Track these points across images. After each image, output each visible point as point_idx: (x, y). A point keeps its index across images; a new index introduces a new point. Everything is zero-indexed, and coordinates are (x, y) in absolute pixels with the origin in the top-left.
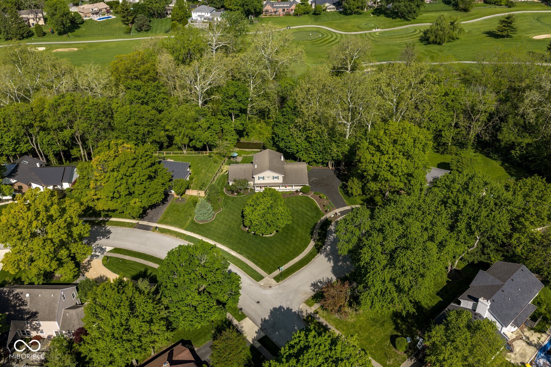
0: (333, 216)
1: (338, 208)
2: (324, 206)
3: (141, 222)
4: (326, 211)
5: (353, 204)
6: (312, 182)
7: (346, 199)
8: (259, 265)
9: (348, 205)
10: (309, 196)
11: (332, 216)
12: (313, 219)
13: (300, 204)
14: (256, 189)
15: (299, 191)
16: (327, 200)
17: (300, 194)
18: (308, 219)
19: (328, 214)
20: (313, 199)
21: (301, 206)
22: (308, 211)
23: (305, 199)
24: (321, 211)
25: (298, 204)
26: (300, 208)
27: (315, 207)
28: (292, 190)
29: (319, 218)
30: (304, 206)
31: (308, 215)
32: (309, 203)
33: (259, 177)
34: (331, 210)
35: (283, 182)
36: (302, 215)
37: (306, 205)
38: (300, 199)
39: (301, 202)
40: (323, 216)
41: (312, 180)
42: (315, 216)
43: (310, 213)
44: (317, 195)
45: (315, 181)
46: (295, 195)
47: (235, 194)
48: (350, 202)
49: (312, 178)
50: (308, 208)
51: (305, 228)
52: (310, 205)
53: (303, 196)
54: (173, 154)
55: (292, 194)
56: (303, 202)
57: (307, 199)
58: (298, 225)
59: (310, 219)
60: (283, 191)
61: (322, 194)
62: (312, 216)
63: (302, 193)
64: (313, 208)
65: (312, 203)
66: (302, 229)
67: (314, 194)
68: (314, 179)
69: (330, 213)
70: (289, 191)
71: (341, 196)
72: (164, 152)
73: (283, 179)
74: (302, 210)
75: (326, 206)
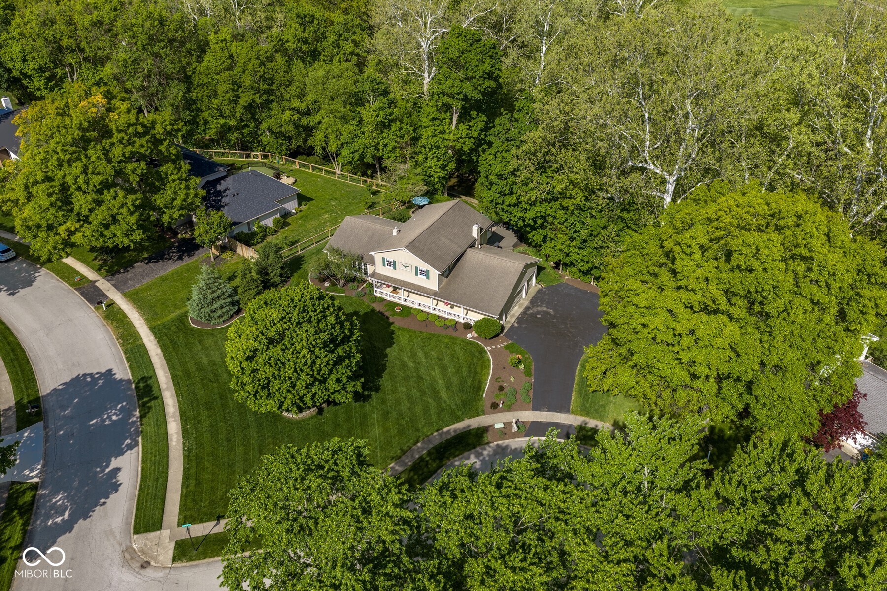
0: (501, 425)
1: (535, 409)
2: (501, 388)
3: (103, 284)
4: (495, 406)
5: (588, 414)
6: (532, 315)
7: (579, 394)
8: (188, 486)
9: (574, 413)
10: (487, 349)
11: (499, 426)
12: (438, 414)
13: (447, 361)
14: (375, 289)
15: (471, 327)
16: (523, 375)
17: (469, 336)
18: (426, 410)
19: (495, 415)
20: (489, 360)
21: (444, 369)
22: (448, 388)
23: (471, 351)
24: (482, 399)
25: (440, 360)
26: (436, 373)
27: (476, 383)
28: (457, 319)
29: (459, 419)
30: (451, 370)
31: (437, 398)
32: (469, 367)
33: (384, 259)
34: (509, 408)
35: (436, 289)
36: (423, 393)
37: (458, 371)
38: (458, 349)
39: (453, 356)
40: (474, 417)
41: (535, 309)
42: (454, 407)
43: (450, 394)
44: (512, 352)
45: (539, 316)
46: (455, 334)
47: (327, 284)
48: (584, 405)
49: (538, 306)
50: (455, 380)
51: (394, 431)
52: (469, 372)
53: (471, 343)
54: (313, 170)
55: (451, 329)
56: (458, 358)
57: (477, 354)
58: (386, 415)
59: (433, 410)
60: (435, 315)
61: (527, 356)
62: (444, 406)
63: (476, 335)
64: (469, 384)
65: (479, 369)
66: (386, 430)
67: (506, 347)
68: (545, 309)
69: (500, 414)
70: (450, 317)
71: (573, 380)
72: (297, 161)
73: (440, 282)
74: (435, 381)
75: (505, 390)
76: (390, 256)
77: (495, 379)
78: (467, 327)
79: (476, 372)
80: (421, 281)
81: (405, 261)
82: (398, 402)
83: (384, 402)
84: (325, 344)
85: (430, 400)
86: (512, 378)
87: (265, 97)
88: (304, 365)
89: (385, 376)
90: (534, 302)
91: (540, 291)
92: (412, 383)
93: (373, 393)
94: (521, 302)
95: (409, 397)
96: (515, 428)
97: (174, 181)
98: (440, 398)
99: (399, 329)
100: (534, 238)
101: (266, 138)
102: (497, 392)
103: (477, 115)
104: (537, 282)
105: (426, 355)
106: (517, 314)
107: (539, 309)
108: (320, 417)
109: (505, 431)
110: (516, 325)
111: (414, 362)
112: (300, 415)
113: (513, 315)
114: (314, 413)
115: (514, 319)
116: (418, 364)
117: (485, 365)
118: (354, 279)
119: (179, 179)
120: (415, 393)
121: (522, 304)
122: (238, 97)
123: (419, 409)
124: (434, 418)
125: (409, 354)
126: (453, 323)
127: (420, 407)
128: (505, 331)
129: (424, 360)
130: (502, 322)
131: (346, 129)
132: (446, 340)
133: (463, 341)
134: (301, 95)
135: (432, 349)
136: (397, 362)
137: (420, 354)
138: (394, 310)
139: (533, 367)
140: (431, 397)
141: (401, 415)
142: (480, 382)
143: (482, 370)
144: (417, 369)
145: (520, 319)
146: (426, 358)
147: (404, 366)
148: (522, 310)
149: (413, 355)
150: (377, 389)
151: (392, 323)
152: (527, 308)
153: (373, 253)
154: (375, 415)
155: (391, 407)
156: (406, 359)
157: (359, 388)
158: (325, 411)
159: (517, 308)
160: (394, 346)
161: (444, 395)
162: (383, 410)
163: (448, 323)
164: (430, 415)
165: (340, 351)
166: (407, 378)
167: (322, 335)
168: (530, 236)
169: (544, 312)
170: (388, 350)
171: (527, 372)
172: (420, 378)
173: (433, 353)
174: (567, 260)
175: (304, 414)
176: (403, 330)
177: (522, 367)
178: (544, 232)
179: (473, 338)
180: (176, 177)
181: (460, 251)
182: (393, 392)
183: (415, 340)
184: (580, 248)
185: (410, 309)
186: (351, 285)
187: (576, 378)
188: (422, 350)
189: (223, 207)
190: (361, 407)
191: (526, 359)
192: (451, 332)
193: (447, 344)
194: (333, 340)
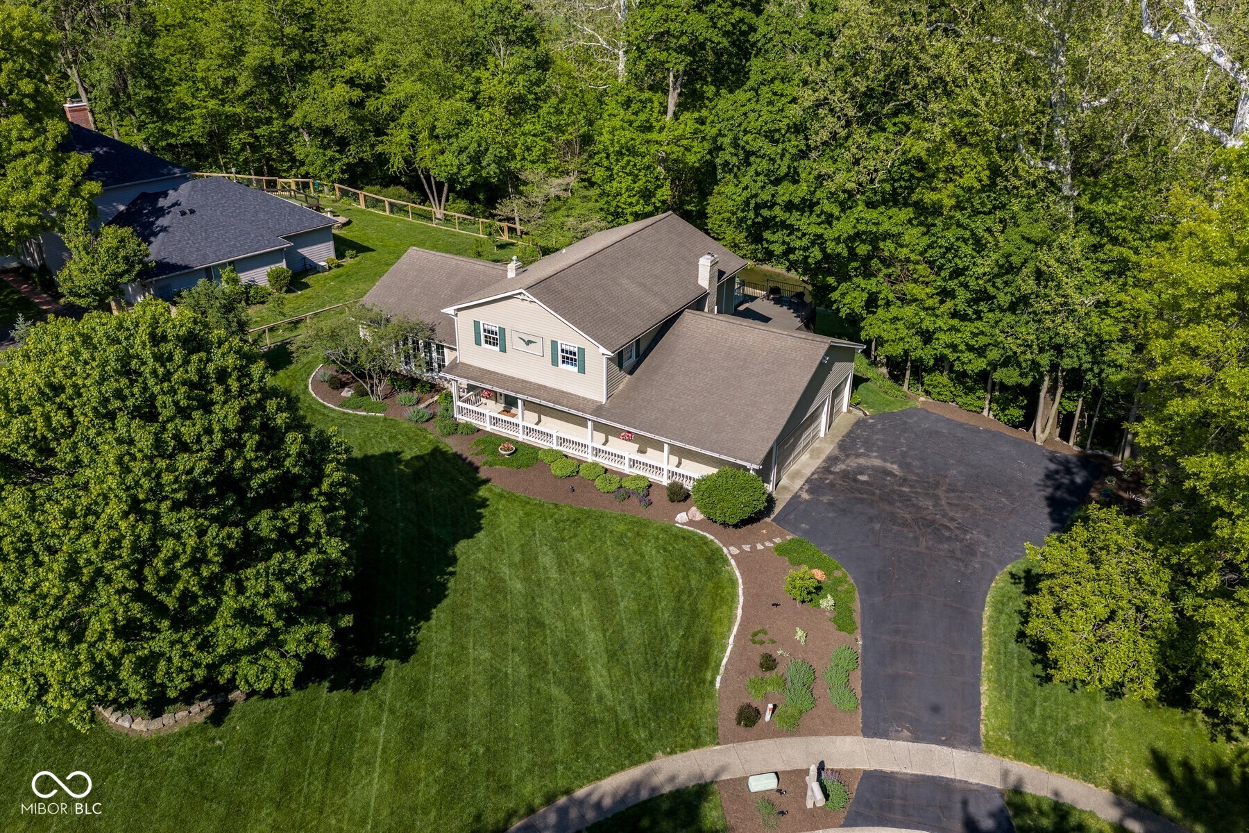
0: (769, 783)
1: (873, 729)
2: (769, 663)
4: (749, 717)
5: (1038, 755)
6: (845, 475)
7: (1001, 685)
9: (994, 747)
10: (730, 551)
11: (762, 783)
12: (576, 737)
13: (617, 579)
14: (458, 403)
15: (687, 496)
16: (832, 627)
17: (682, 517)
18: (540, 723)
19: (747, 745)
20: (733, 583)
21: (606, 600)
22: (612, 656)
23: (683, 556)
24: (711, 697)
25: (598, 576)
26: (585, 611)
27: (694, 645)
28: (653, 477)
29: (636, 754)
30: (626, 604)
31: (578, 685)
32: (678, 599)
33: (477, 324)
34: (793, 726)
35: (602, 399)
36: (538, 666)
37: (646, 608)
38: (649, 549)
39: (634, 567)
40: (683, 748)
41: (853, 463)
42: (625, 715)
43: (617, 672)
44: (797, 563)
45: (863, 478)
46: (644, 513)
47: (347, 393)
48: (1021, 724)
49: (858, 456)
50: (635, 634)
51: (426, 790)
52: (677, 612)
53: (685, 537)
54: (392, 211)
55: (634, 499)
56: (648, 572)
57: (701, 564)
58: (413, 732)
59: (561, 723)
60: (595, 465)
61: (838, 574)
62: (596, 710)
63: (699, 516)
64: (674, 645)
65: (703, 604)
66: (403, 784)
67: (781, 550)
68: (877, 462)
69: (767, 745)
70: (635, 471)
71: (978, 646)
72: (362, 194)
73: (611, 384)
74: (579, 633)
75: (780, 669)
76: (491, 317)
77: (752, 635)
78: (678, 495)
79: (695, 614)
80: (564, 379)
81: (526, 328)
82: (460, 692)
83: (417, 690)
84: (195, 496)
85: (556, 691)
86: (800, 634)
87: (295, 55)
88: (109, 556)
89: (439, 614)
90: (847, 445)
91: (859, 423)
92: (510, 637)
93: (391, 664)
94: (816, 444)
95: (495, 679)
96: (815, 796)
97: (23, 154)
98: (587, 686)
99: (501, 496)
100: (848, 299)
101: (304, 146)
102: (756, 673)
103: (717, 94)
104: (854, 404)
105: (563, 562)
106: (808, 472)
107: (862, 461)
108: (213, 732)
109: (783, 802)
110: (805, 496)
111: (526, 579)
112: (156, 724)
113: (797, 474)
114: (200, 719)
115: (798, 484)
116: (536, 585)
117: (721, 594)
118: (413, 383)
119: (35, 150)
120: (515, 667)
121: (819, 450)
122: (240, 52)
123: (518, 717)
124: (561, 746)
125: (517, 558)
126: (643, 484)
127: (525, 710)
128: (777, 510)
129: (554, 574)
130: (770, 488)
131: (445, 110)
132: (622, 527)
133: (665, 530)
134: (365, 50)
135: (580, 548)
136: (480, 579)
137: (547, 559)
138: (495, 452)
139: (857, 605)
140: (559, 682)
141: (460, 734)
142: (705, 642)
143: (714, 608)
144: (531, 599)
145: (814, 485)
146: (561, 570)
147: (497, 588)
148: (817, 463)
149: (528, 561)
150: (406, 652)
151: (487, 481)
152: (832, 460)
153: (450, 311)
154: (379, 734)
155: (436, 708)
156: (505, 571)
157: (325, 645)
158: (235, 713)
159: (805, 457)
160: (480, 535)
161: (598, 676)
162: (408, 715)
163: (627, 484)
164: (549, 739)
165: (264, 524)
166: (498, 624)
167: (183, 461)
168: (835, 295)
169: (874, 469)
170: (461, 547)
171: (842, 619)
172: (536, 623)
173: (580, 557)
174: (926, 354)
175: (167, 718)
176: (511, 498)
177: (827, 602)
178: (871, 284)
179: (691, 522)
180: (29, 146)
181: (665, 311)
182: (452, 661)
183: (538, 524)
184: (964, 317)
185: (535, 450)
186: (403, 396)
187: (986, 641)
188: (553, 547)
189: (155, 234)
190: (344, 703)
191: (840, 581)
192: (634, 508)
193: (623, 535)
194: (229, 484)
